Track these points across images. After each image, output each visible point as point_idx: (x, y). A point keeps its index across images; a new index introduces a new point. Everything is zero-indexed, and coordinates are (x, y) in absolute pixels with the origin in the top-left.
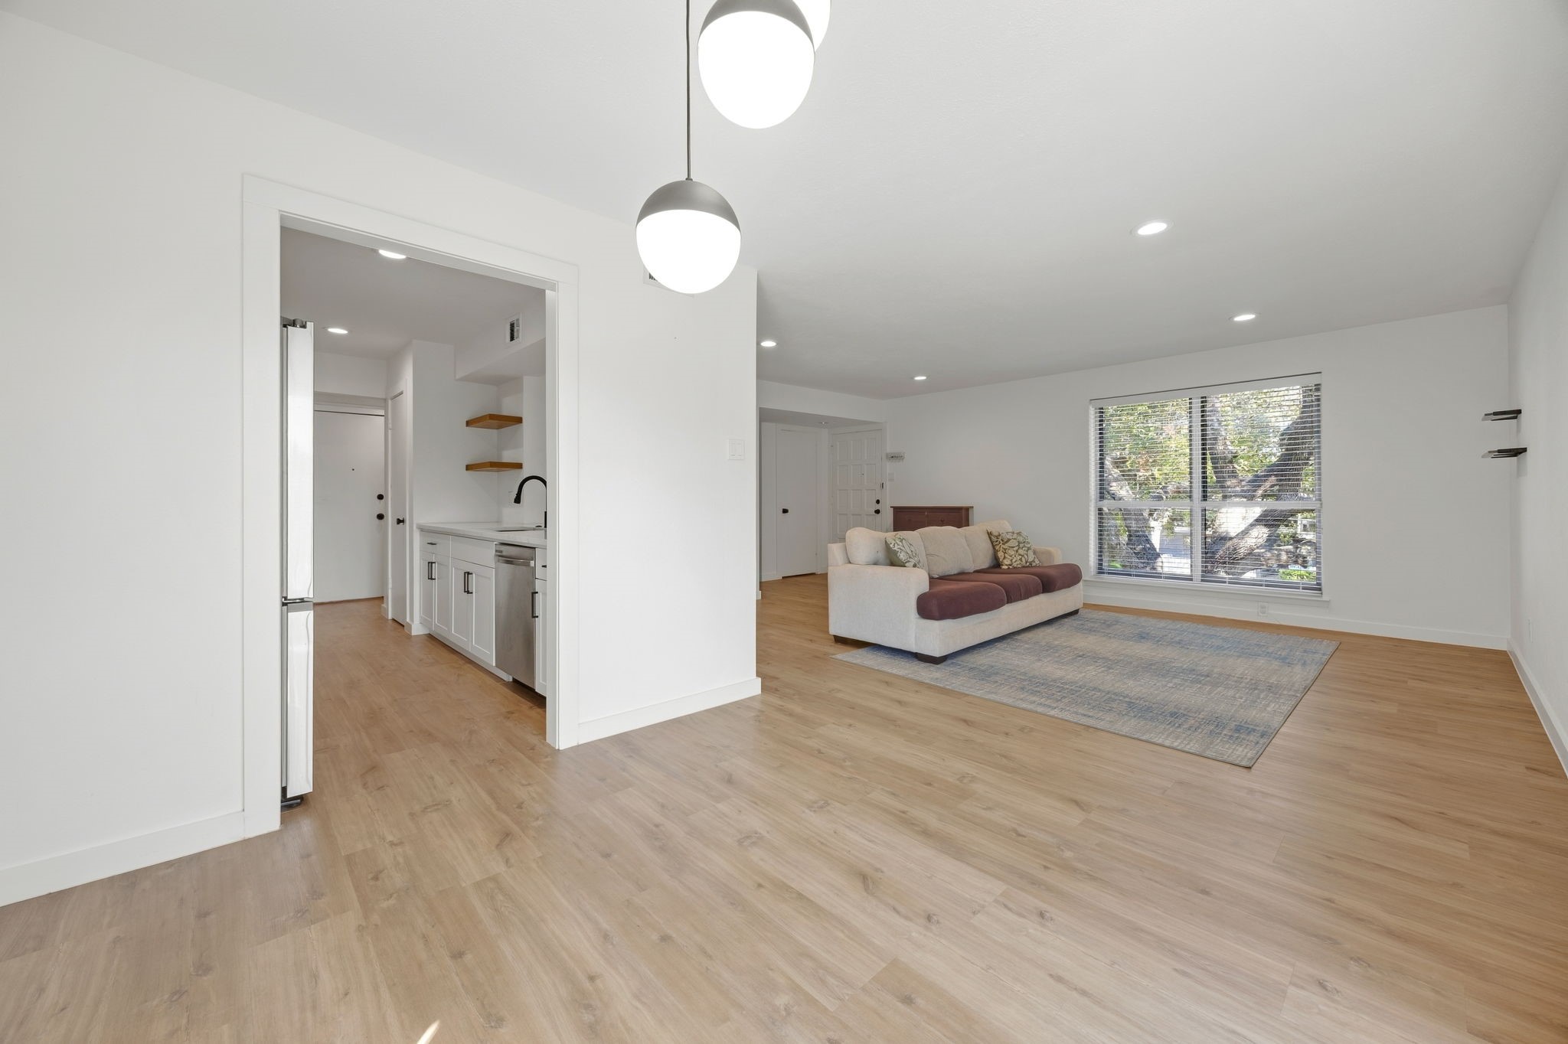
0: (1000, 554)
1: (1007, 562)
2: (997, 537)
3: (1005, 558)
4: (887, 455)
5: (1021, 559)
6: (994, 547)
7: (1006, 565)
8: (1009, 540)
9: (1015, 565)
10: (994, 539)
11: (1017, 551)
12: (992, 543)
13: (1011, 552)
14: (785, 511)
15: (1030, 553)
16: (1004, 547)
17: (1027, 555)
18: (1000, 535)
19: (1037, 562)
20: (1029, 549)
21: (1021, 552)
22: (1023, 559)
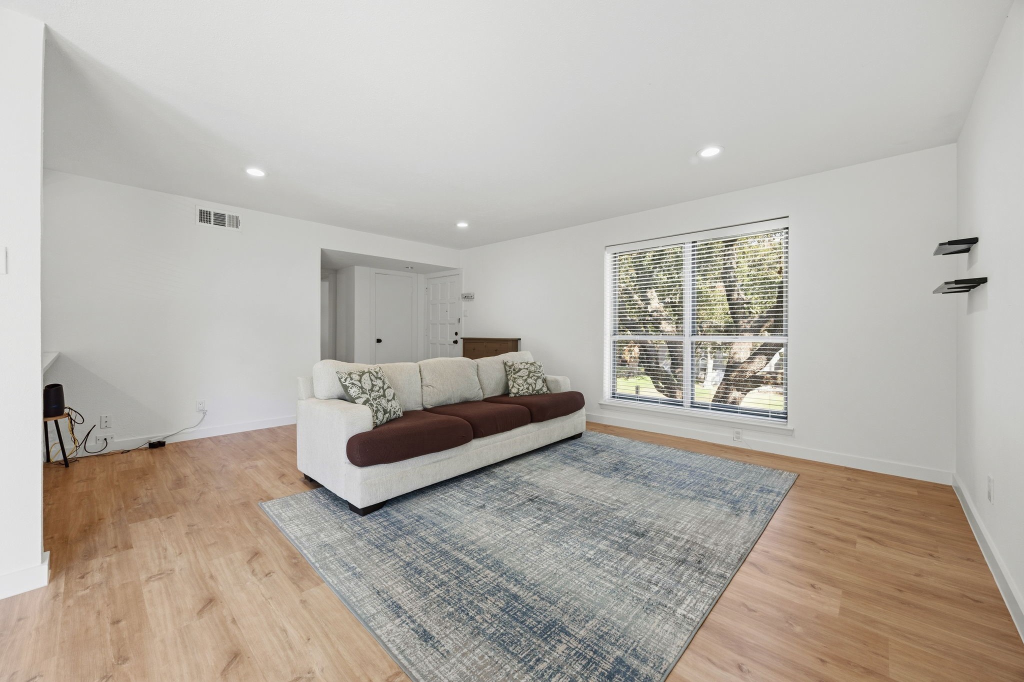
0: (511, 383)
1: (514, 390)
2: (510, 367)
3: (513, 386)
4: (462, 295)
5: (528, 389)
6: (507, 375)
7: (514, 393)
8: (520, 370)
9: (521, 393)
10: (508, 369)
11: (526, 380)
12: (506, 372)
13: (520, 381)
14: (379, 341)
15: (540, 382)
16: (514, 376)
17: (535, 384)
18: (513, 365)
19: (545, 389)
20: (538, 378)
21: (530, 381)
22: (530, 388)
